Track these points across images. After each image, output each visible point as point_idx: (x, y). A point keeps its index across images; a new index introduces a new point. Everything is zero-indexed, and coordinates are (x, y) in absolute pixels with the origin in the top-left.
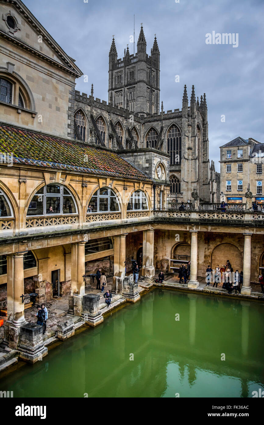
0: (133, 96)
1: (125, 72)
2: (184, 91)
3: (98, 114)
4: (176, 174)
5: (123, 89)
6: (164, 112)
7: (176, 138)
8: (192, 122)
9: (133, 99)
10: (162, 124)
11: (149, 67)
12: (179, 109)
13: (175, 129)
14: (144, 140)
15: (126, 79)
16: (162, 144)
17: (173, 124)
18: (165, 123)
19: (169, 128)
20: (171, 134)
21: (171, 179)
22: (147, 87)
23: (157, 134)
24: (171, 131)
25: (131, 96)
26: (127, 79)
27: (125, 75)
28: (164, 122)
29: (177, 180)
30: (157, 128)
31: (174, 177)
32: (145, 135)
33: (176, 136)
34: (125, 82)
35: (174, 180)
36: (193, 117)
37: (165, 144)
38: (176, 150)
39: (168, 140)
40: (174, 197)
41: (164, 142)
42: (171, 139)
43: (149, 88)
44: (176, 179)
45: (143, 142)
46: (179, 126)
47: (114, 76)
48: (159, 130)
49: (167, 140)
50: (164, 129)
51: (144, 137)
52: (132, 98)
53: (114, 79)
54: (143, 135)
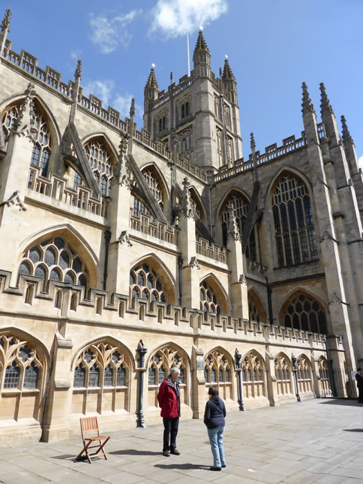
0: (188, 144)
1: (172, 107)
2: (303, 94)
3: (91, 128)
4: (307, 287)
5: (169, 136)
6: (258, 152)
7: (294, 202)
8: (333, 154)
9: (188, 148)
10: (257, 177)
11: (218, 94)
12: (294, 136)
13: (290, 182)
14: (216, 221)
15: (174, 118)
16: (260, 220)
17: (284, 170)
18: (263, 174)
19: (273, 181)
20: (281, 194)
21: (294, 302)
22: (217, 127)
23: (246, 201)
24: (280, 189)
25: (184, 145)
26: (177, 117)
27: (172, 113)
28: (259, 172)
29: (311, 303)
30: (244, 189)
31: (302, 295)
32: (217, 209)
33: (295, 197)
34: (172, 124)
35: (302, 304)
36: (333, 145)
37: (268, 219)
38: (298, 228)
39: (275, 209)
40: (322, 348)
41: (264, 216)
42: (283, 206)
43: (221, 130)
44: (309, 301)
45: (213, 226)
46: (299, 171)
47: (152, 122)
48: (250, 192)
49: (271, 211)
50: (262, 186)
51: (216, 215)
52: (186, 148)
53: (152, 127)
54: (214, 209)
